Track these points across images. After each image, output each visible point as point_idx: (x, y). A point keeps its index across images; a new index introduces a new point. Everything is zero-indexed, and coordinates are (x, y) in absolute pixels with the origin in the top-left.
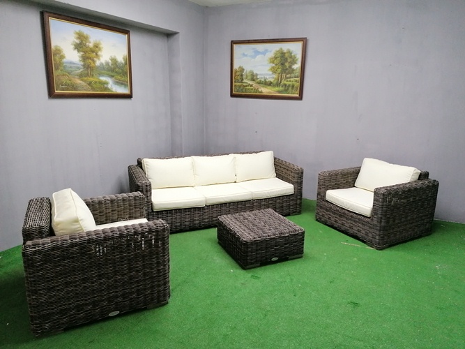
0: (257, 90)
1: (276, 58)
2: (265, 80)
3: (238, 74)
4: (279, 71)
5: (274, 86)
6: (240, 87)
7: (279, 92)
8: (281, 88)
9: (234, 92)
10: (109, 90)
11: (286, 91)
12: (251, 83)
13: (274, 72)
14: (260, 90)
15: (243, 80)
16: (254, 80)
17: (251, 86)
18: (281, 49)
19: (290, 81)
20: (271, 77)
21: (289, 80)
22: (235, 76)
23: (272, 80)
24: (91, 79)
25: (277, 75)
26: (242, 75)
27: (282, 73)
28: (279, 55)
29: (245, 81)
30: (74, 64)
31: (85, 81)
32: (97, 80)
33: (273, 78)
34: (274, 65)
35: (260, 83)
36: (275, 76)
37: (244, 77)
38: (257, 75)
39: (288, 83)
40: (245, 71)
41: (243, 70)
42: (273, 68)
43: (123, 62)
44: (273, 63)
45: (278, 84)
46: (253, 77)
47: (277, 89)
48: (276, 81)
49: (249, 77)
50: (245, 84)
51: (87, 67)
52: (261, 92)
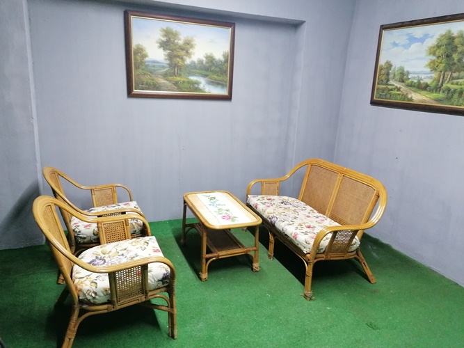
0: (405, 96)
1: (439, 47)
2: (419, 81)
3: (383, 72)
4: (442, 66)
5: (431, 91)
6: (383, 90)
7: (438, 100)
8: (441, 95)
9: (375, 98)
10: (200, 90)
11: (449, 99)
12: (398, 85)
13: (434, 69)
14: (409, 96)
15: (388, 80)
16: (403, 81)
17: (399, 89)
18: (449, 32)
19: (457, 84)
20: (428, 77)
21: (455, 81)
22: (380, 75)
23: (429, 81)
24: (178, 79)
25: (438, 73)
26: (388, 74)
27: (445, 71)
28: (445, 41)
29: (391, 82)
30: (158, 63)
31: (170, 81)
32: (185, 80)
33: (431, 78)
34: (434, 58)
35: (411, 85)
36: (435, 75)
37: (391, 76)
38: (408, 73)
39: (453, 87)
40: (393, 68)
41: (391, 66)
42: (433, 62)
43: (222, 59)
44: (434, 54)
45: (437, 89)
46: (403, 77)
47: (435, 95)
48: (434, 84)
49: (397, 77)
50: (390, 87)
51: (173, 66)
52: (411, 100)
